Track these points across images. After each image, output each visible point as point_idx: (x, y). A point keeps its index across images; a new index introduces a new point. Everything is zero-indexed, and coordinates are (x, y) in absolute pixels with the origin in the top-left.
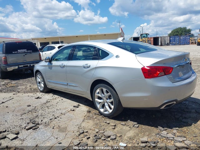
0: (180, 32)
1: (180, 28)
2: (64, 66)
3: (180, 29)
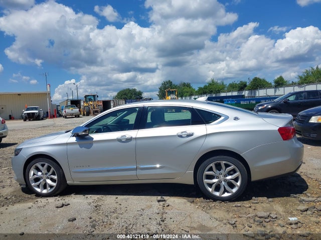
0: (129, 95)
1: (128, 89)
2: (130, 139)
3: (128, 91)
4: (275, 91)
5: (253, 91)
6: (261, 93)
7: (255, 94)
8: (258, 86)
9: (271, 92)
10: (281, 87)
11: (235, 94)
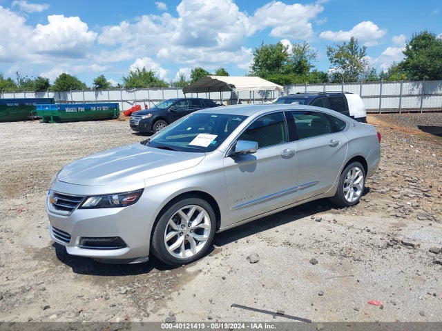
2: (293, 154)
4: (97, 96)
5: (62, 94)
6: (75, 97)
7: (66, 97)
8: (69, 87)
9: (90, 97)
10: (104, 90)
11: (31, 95)
